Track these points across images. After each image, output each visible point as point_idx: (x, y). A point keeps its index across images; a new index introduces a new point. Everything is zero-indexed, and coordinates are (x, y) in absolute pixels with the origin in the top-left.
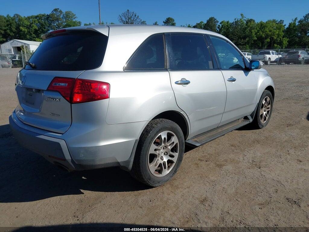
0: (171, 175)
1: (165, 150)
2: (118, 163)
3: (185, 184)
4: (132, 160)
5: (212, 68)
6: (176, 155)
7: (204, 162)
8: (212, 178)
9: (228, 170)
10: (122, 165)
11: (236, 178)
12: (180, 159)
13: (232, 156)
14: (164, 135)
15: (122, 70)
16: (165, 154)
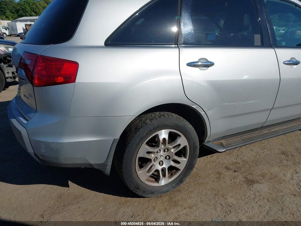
0: (174, 185)
1: (166, 154)
2: (91, 165)
3: (189, 201)
4: (110, 163)
5: (260, 44)
6: (184, 161)
7: (230, 173)
8: (230, 200)
9: (259, 192)
10: (96, 167)
11: (267, 207)
12: (190, 166)
13: (275, 170)
14: (164, 134)
15: (103, 44)
16: (166, 158)
